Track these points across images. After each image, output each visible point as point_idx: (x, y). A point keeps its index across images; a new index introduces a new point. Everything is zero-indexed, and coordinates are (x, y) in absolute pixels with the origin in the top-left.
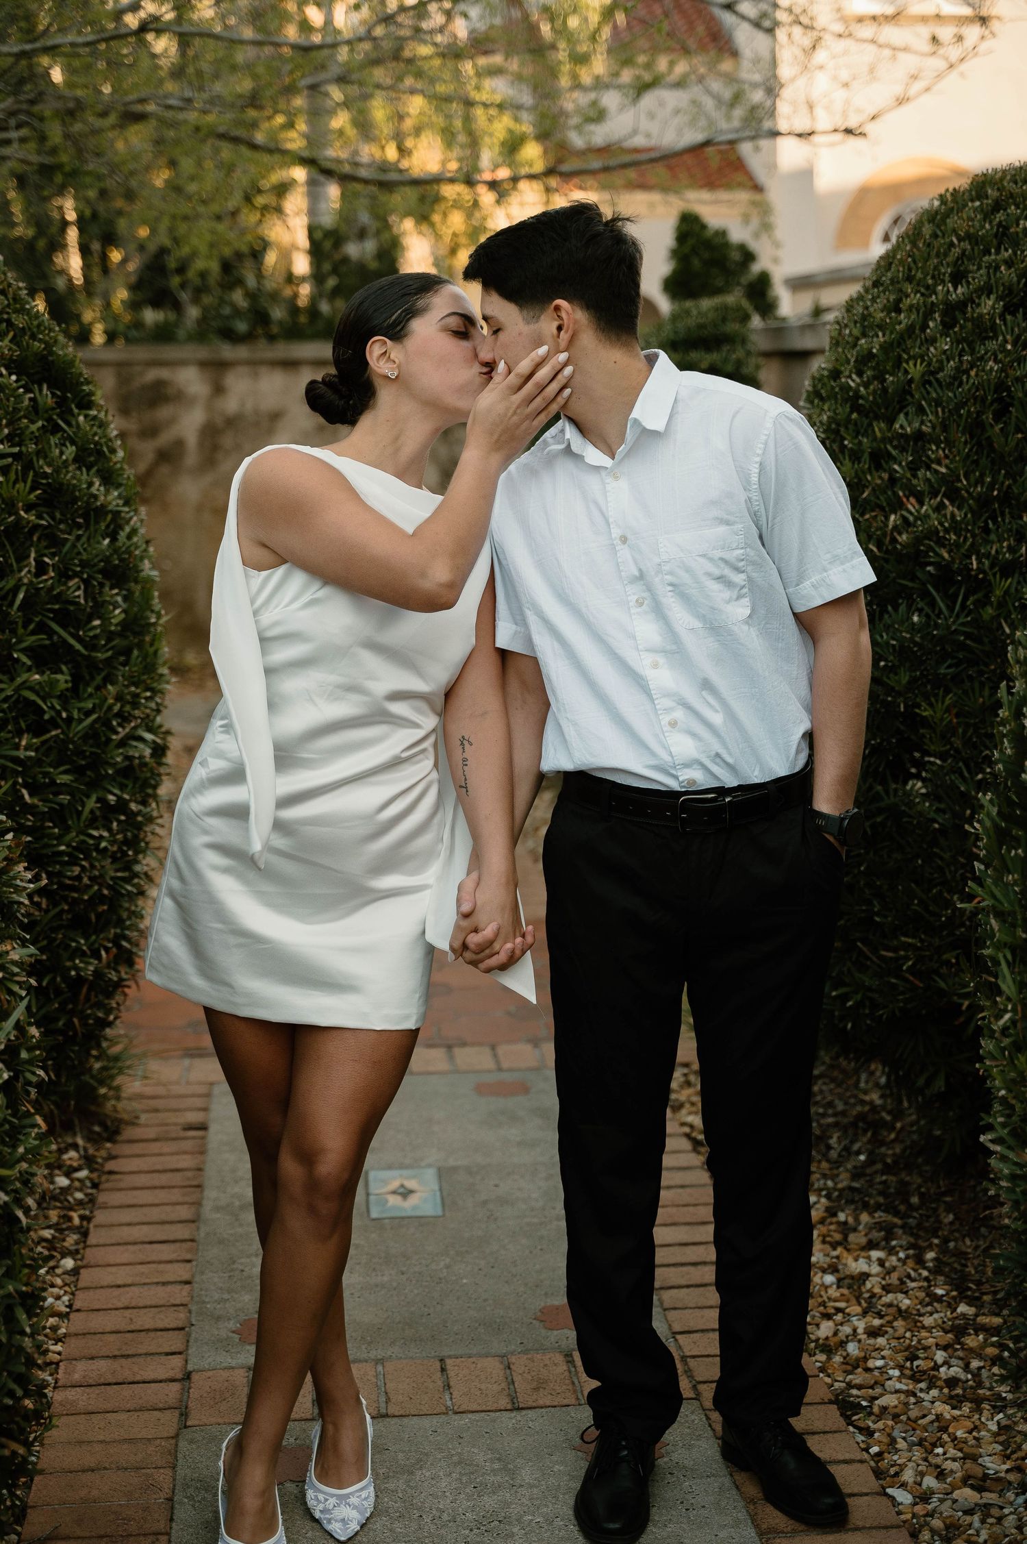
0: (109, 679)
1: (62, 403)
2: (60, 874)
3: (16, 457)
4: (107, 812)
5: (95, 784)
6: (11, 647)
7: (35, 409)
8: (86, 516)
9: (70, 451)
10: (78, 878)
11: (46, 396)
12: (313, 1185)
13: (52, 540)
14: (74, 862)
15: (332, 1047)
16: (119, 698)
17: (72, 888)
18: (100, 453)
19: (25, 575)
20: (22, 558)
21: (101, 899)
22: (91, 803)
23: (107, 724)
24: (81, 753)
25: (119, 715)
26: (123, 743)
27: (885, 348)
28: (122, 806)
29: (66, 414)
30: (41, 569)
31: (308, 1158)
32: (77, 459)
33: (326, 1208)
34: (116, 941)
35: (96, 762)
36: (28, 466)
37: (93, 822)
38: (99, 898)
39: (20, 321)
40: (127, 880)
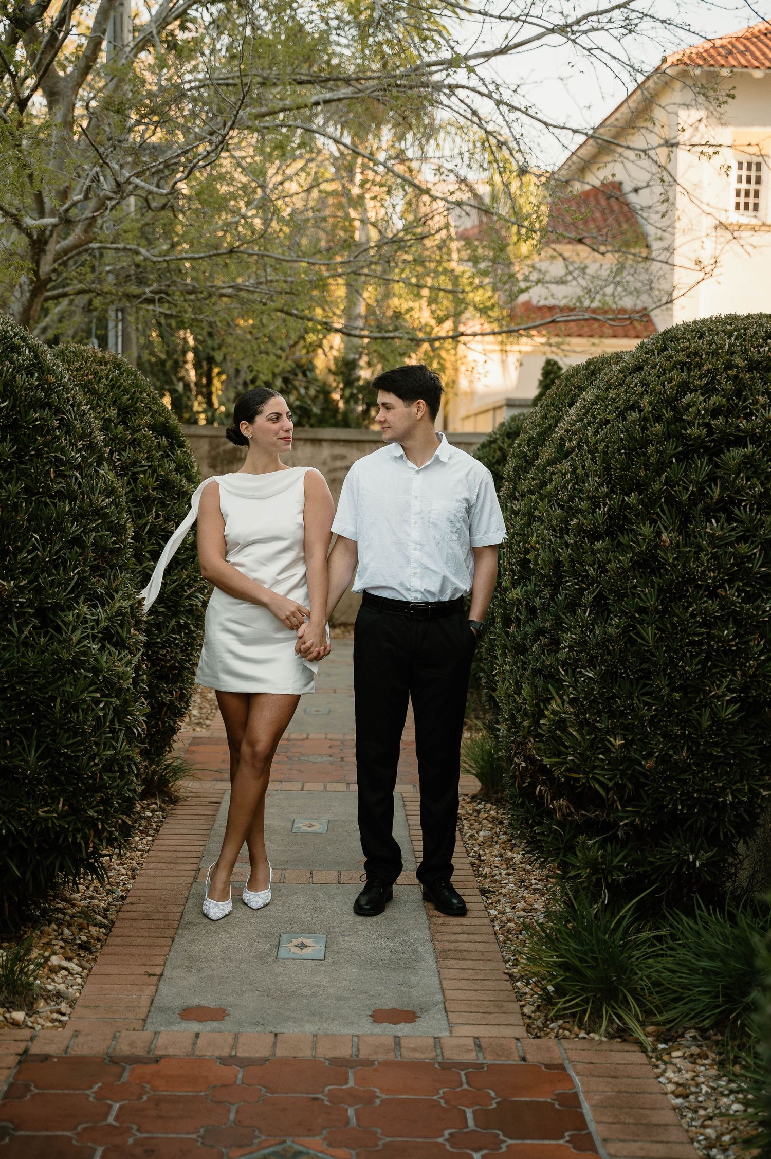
0: (184, 568)
1: (171, 444)
2: (157, 652)
3: (150, 467)
4: (180, 628)
5: (176, 614)
6: (142, 550)
7: (159, 446)
8: (178, 494)
9: (173, 466)
10: (165, 655)
11: (164, 441)
12: (254, 755)
13: (164, 505)
14: (163, 647)
15: (262, 700)
16: (188, 576)
17: (162, 660)
18: (186, 468)
19: (150, 518)
20: (149, 511)
21: (176, 668)
22: (173, 622)
23: (182, 587)
24: (170, 600)
25: (187, 584)
26: (189, 597)
27: (539, 434)
28: (186, 626)
29: (172, 450)
30: (157, 516)
31: (252, 744)
32: (177, 470)
33: (259, 765)
34: (181, 689)
35: (176, 604)
36: (155, 471)
37: (173, 631)
38: (173, 667)
39: (155, 408)
40: (188, 661)
